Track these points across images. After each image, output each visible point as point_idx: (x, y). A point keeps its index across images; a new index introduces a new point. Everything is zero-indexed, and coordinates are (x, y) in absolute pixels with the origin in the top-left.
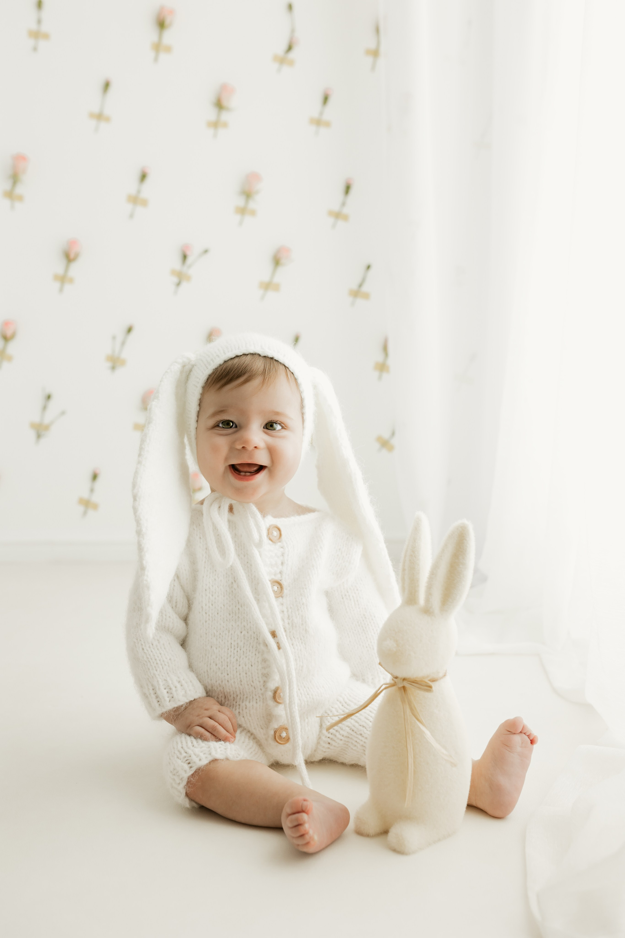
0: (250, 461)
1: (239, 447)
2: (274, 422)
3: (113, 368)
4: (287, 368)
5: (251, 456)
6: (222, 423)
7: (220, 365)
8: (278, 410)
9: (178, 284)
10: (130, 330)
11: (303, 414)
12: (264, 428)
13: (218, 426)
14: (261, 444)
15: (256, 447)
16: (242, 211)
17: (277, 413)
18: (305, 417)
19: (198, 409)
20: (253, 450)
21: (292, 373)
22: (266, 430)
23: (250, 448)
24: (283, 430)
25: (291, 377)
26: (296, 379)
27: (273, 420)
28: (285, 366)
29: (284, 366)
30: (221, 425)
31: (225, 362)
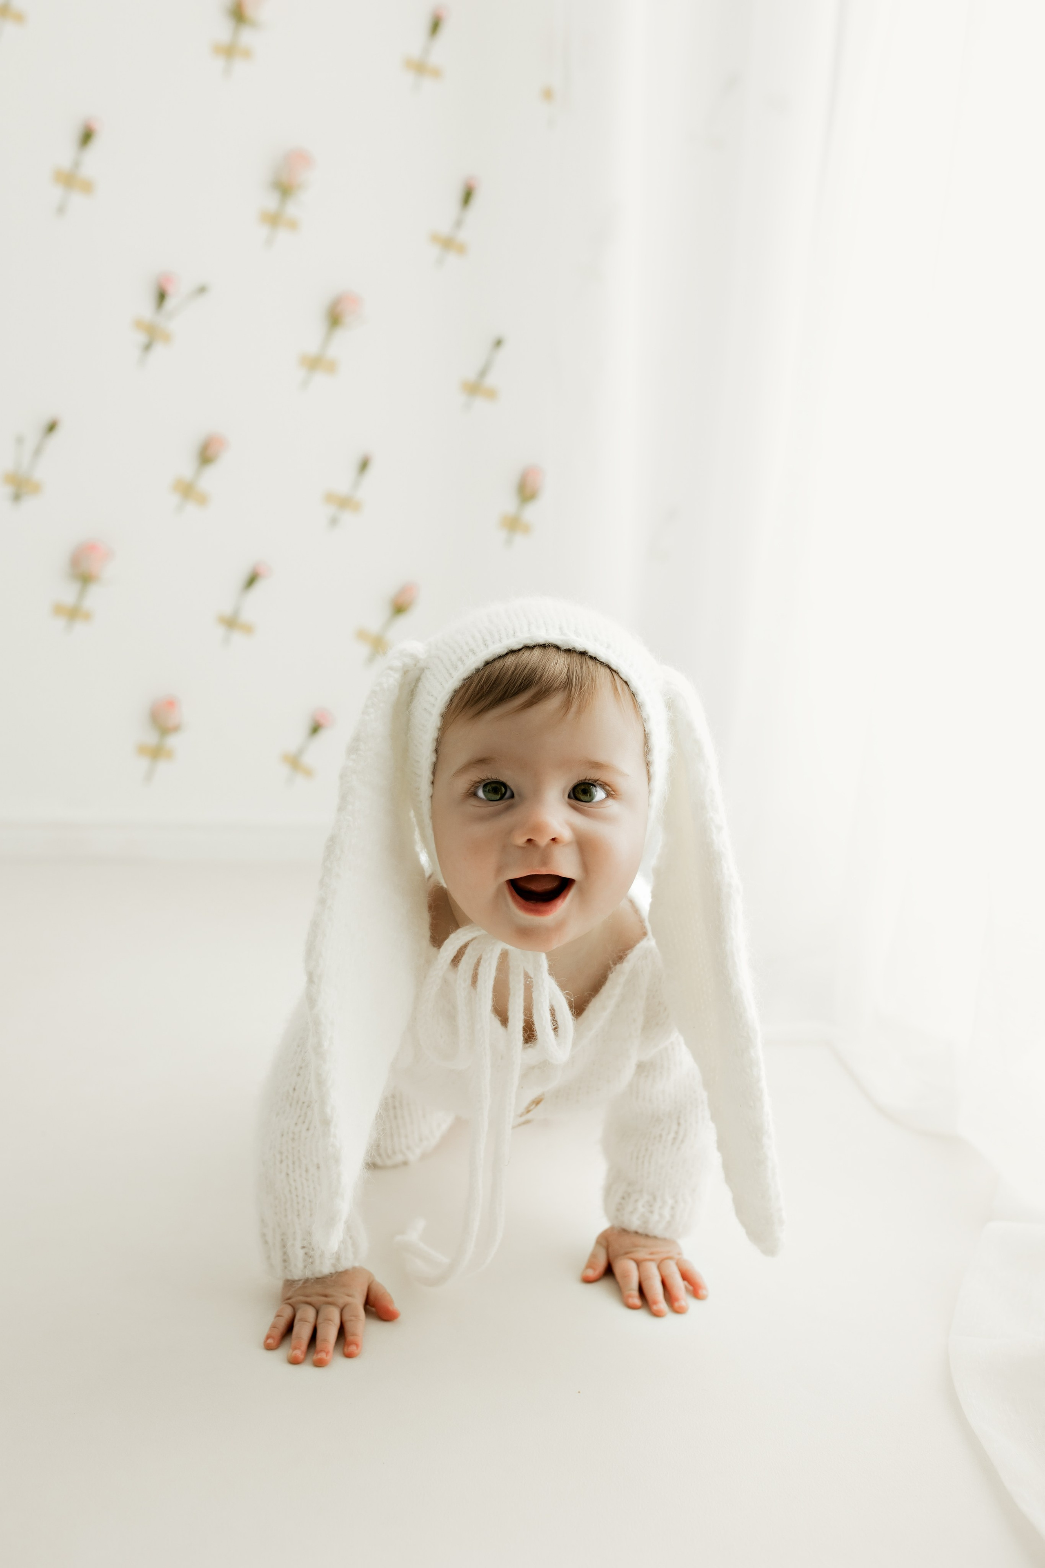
0: (544, 871)
1: (521, 840)
2: (590, 782)
3: (17, 497)
4: (615, 672)
5: (545, 860)
6: (485, 786)
7: (478, 671)
8: (601, 757)
9: (148, 347)
10: (52, 427)
11: (648, 764)
12: (569, 797)
13: (474, 794)
14: (566, 834)
15: (554, 839)
16: (273, 220)
17: (597, 765)
18: (651, 771)
19: (434, 759)
20: (548, 846)
21: (626, 682)
22: (573, 802)
23: (543, 841)
24: (610, 802)
25: (623, 690)
26: (633, 695)
27: (588, 778)
28: (610, 668)
29: (608, 671)
30: (481, 793)
31: (487, 663)
